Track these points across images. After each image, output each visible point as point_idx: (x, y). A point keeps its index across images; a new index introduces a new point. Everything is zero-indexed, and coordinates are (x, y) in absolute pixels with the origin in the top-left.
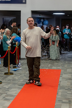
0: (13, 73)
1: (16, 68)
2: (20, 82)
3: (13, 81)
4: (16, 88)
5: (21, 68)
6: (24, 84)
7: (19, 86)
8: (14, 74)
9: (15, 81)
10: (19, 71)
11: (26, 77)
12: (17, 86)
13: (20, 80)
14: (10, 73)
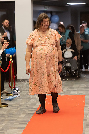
0: (7, 104)
1: (12, 96)
2: (21, 118)
3: (8, 117)
4: (15, 128)
5: (19, 95)
6: (26, 122)
7: (19, 124)
8: (9, 105)
9: (12, 117)
10: (16, 101)
11: (28, 110)
12: (16, 125)
13: (20, 115)
14: (3, 104)
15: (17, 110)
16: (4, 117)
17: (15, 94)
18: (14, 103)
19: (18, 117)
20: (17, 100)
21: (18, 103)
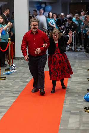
1: (10, 71)
3: (5, 88)
4: (10, 97)
5: (16, 71)
6: (19, 92)
7: (13, 94)
8: (6, 78)
11: (22, 82)
12: (11, 94)
13: (15, 86)
14: (2, 78)
15: (13, 82)
16: (2, 88)
17: (12, 70)
18: (11, 77)
19: (13, 88)
20: (14, 74)
21: (14, 77)
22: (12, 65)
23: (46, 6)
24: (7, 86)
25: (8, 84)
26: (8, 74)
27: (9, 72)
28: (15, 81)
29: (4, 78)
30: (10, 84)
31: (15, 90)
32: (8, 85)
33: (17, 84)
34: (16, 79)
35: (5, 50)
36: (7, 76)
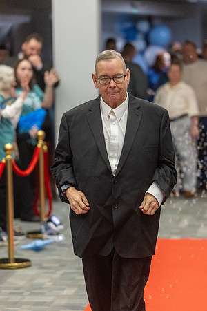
0: (29, 261)
2: (64, 297)
5: (61, 238)
8: (33, 263)
9: (42, 294)
13: (63, 290)
14: (18, 261)
15: (54, 276)
16: (21, 294)
18: (49, 258)
19: (58, 296)
21: (56, 258)
22: (50, 220)
23: (152, 26)
24: (36, 289)
25: (39, 281)
26: (37, 249)
27: (39, 243)
28: (61, 272)
29: (24, 262)
30: (45, 280)
31: (63, 302)
32: (40, 287)
33: (70, 282)
34: (64, 265)
35: (28, 172)
36: (33, 257)
